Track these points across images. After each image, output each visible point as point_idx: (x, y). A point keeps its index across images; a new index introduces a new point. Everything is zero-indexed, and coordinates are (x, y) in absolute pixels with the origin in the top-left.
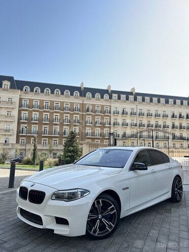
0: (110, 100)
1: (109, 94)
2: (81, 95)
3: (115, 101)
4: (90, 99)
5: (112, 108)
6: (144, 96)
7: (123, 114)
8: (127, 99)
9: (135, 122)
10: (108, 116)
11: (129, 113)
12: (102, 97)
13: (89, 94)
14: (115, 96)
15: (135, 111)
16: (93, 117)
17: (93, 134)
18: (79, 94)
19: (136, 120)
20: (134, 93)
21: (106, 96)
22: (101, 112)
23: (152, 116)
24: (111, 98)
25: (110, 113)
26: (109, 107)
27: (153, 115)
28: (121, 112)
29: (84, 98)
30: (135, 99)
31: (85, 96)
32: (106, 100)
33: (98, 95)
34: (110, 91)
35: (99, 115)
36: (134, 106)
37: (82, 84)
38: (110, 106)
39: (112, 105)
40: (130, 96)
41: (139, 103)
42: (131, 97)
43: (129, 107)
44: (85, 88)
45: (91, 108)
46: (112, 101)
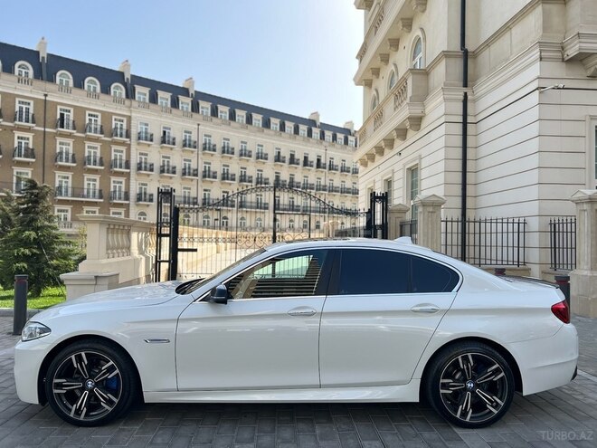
0: (127, 102)
1: (125, 85)
2: (38, 75)
3: (143, 105)
4: (68, 91)
5: (133, 123)
6: (216, 101)
7: (164, 142)
8: (175, 104)
9: (194, 166)
10: (123, 144)
11: (179, 141)
12: (106, 90)
13: (64, 77)
14: (142, 92)
15: (194, 138)
16: (79, 142)
17: (77, 191)
18: (31, 72)
19: (197, 161)
20: (192, 92)
21: (118, 89)
22: (102, 132)
23: (233, 153)
24: (130, 94)
25: (128, 136)
26: (125, 120)
27: (237, 151)
28: (158, 135)
29: (49, 86)
30: (195, 108)
31: (52, 79)
32: (117, 100)
33: (92, 83)
34: (127, 76)
35: (97, 140)
36: (190, 125)
37: (43, 43)
38: (129, 118)
39: (134, 115)
40: (182, 98)
41: (205, 119)
42: (185, 102)
43: (179, 125)
44: (50, 56)
45: (71, 116)
46: (135, 104)
